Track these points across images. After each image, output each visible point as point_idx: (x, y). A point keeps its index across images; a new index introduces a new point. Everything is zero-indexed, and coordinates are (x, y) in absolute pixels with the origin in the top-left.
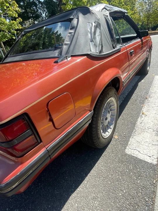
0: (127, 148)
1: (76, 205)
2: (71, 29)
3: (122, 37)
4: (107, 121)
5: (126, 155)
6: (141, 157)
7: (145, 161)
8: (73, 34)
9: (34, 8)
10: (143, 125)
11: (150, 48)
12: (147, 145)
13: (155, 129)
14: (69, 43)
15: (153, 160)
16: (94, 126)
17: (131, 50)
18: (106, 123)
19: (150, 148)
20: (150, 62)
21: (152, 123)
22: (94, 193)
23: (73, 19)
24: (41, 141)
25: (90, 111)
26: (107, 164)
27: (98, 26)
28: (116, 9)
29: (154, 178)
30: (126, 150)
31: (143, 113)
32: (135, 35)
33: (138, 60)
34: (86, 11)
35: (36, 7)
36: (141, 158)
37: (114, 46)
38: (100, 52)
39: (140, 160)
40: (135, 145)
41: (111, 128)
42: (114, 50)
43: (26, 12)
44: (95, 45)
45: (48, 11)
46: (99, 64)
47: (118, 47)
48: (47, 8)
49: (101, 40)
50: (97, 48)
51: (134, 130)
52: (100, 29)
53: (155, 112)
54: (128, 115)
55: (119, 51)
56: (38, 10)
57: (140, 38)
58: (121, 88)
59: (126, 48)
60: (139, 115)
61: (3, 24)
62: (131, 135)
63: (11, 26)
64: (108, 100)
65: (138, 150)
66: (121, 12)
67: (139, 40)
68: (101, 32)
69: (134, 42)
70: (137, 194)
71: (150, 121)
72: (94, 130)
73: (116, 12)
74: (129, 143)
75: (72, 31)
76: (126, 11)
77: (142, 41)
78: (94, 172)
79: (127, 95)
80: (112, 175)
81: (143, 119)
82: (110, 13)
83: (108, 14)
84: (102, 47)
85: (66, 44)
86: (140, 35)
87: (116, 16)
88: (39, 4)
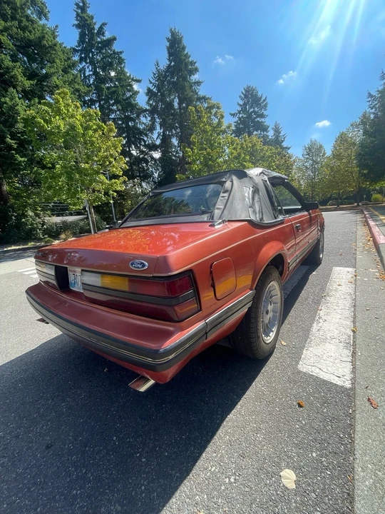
0: (301, 362)
1: (228, 437)
2: (223, 193)
3: (284, 208)
4: (268, 316)
5: (300, 372)
6: (324, 376)
7: (331, 383)
8: (226, 198)
9: (144, 165)
10: (321, 333)
11: (322, 226)
12: (332, 360)
13: (343, 340)
14: (222, 207)
15: (344, 382)
16: (253, 315)
17: (296, 223)
18: (267, 318)
19: (338, 365)
20: (323, 247)
21: (336, 332)
22: (255, 424)
23: (225, 182)
24: (201, 310)
25: (251, 289)
26: (271, 383)
27: (256, 191)
28: (275, 174)
29: (348, 407)
30: (299, 366)
31: (320, 318)
32: (300, 207)
33: (305, 240)
34: (242, 175)
35: (147, 165)
36: (325, 379)
37: (276, 215)
38: (261, 219)
39: (324, 381)
40: (312, 359)
41: (273, 331)
42: (275, 220)
43: (131, 169)
44: (254, 212)
45: (162, 170)
46: (261, 233)
47: (281, 218)
48: (162, 167)
49: (261, 206)
50: (258, 215)
51: (309, 340)
52: (259, 195)
53: (339, 317)
54: (296, 318)
55: (282, 222)
56: (149, 169)
57: (307, 211)
58: (286, 273)
59: (291, 220)
60: (314, 319)
61: (101, 182)
62: (304, 346)
63: (112, 186)
64: (270, 284)
65: (319, 366)
66: (280, 178)
67: (306, 213)
68: (259, 198)
69: (298, 214)
70: (325, 427)
71: (332, 328)
72: (253, 321)
73: (275, 177)
74: (303, 356)
75: (226, 195)
76: (286, 177)
77: (310, 214)
78: (250, 393)
79: (290, 290)
80: (280, 399)
81: (320, 325)
82: (268, 178)
83: (267, 179)
84: (262, 214)
85: (218, 209)
86: (306, 207)
87: (275, 182)
88: (151, 161)
